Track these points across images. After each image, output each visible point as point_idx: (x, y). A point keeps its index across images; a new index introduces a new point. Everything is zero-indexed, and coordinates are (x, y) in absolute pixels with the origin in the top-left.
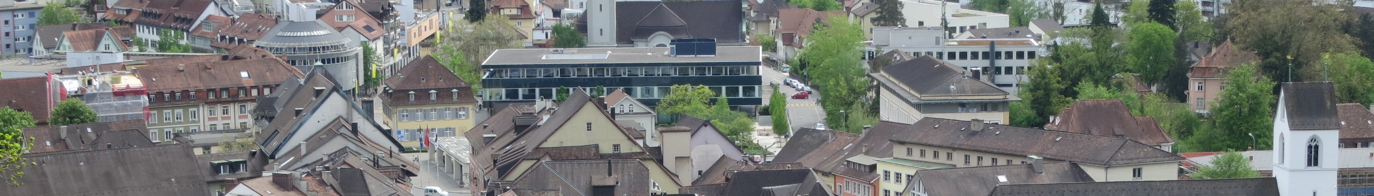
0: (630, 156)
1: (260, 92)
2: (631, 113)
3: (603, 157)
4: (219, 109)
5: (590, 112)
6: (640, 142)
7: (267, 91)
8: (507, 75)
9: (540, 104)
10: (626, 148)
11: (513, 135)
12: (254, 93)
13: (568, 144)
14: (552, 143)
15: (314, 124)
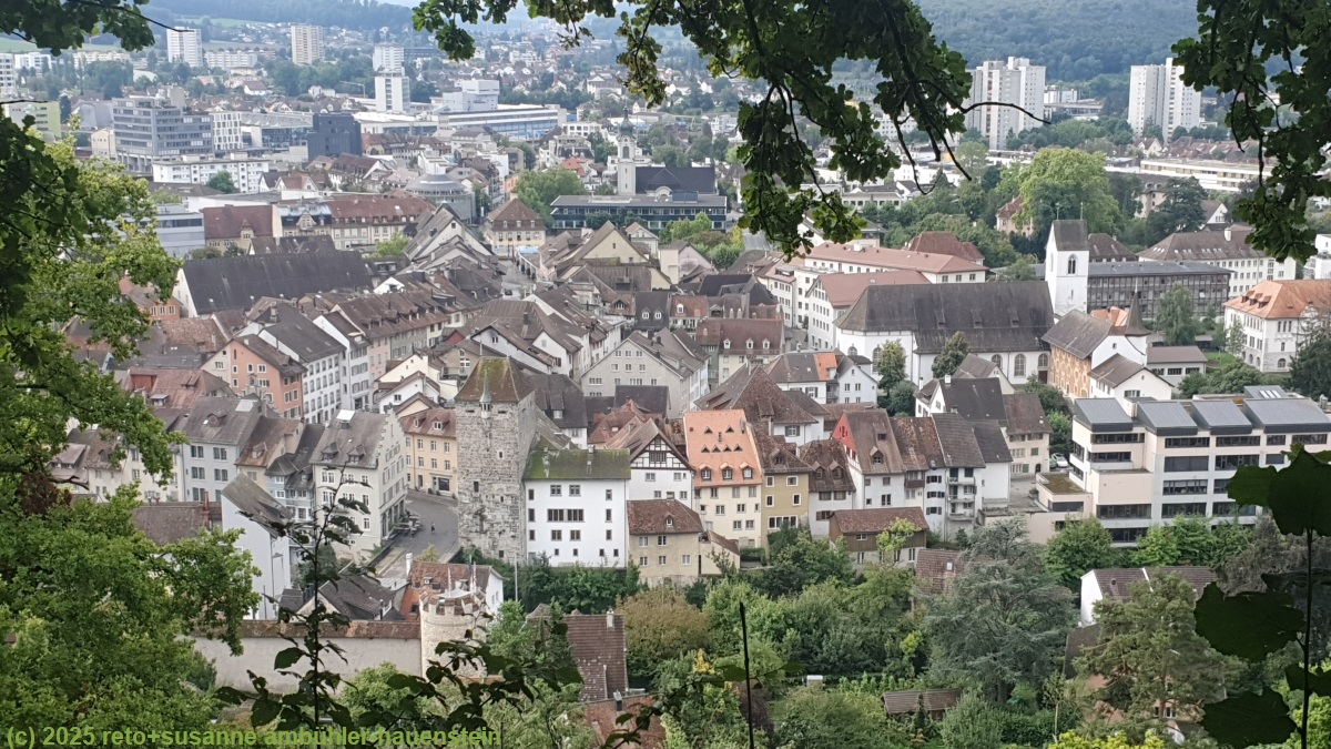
0: (640, 265)
1: (408, 219)
2: (643, 238)
3: (623, 265)
4: (381, 229)
5: (615, 237)
6: (647, 256)
7: (412, 219)
8: (566, 212)
9: (584, 231)
10: (637, 259)
11: (567, 251)
12: (404, 220)
13: (600, 256)
14: (590, 256)
15: (440, 239)
